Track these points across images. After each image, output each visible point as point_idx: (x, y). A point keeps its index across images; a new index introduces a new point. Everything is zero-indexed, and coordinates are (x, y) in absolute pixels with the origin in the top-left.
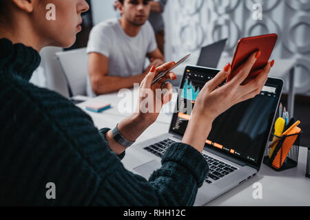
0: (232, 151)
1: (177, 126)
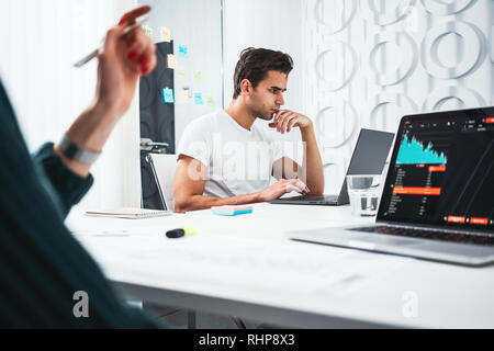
1: (392, 209)
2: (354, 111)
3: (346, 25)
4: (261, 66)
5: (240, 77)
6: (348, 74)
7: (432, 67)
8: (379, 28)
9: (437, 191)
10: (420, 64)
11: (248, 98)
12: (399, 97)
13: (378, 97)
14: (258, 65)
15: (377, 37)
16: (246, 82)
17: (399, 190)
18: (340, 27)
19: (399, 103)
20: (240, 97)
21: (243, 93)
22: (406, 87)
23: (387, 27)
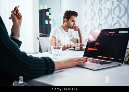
0: (111, 58)
1: (87, 54)
2: (94, 26)
3: (92, 4)
4: (70, 15)
5: (64, 18)
6: (92, 17)
7: (113, 16)
8: (100, 5)
9: (96, 50)
10: (110, 14)
11: (66, 23)
12: (105, 23)
13: (100, 22)
14: (69, 15)
15: (100, 8)
16: (66, 19)
17: (89, 49)
18: (91, 5)
19: (105, 24)
20: (65, 23)
21: (65, 22)
22: (107, 20)
23: (103, 5)
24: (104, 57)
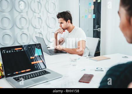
0: (17, 73)
24: (22, 71)
